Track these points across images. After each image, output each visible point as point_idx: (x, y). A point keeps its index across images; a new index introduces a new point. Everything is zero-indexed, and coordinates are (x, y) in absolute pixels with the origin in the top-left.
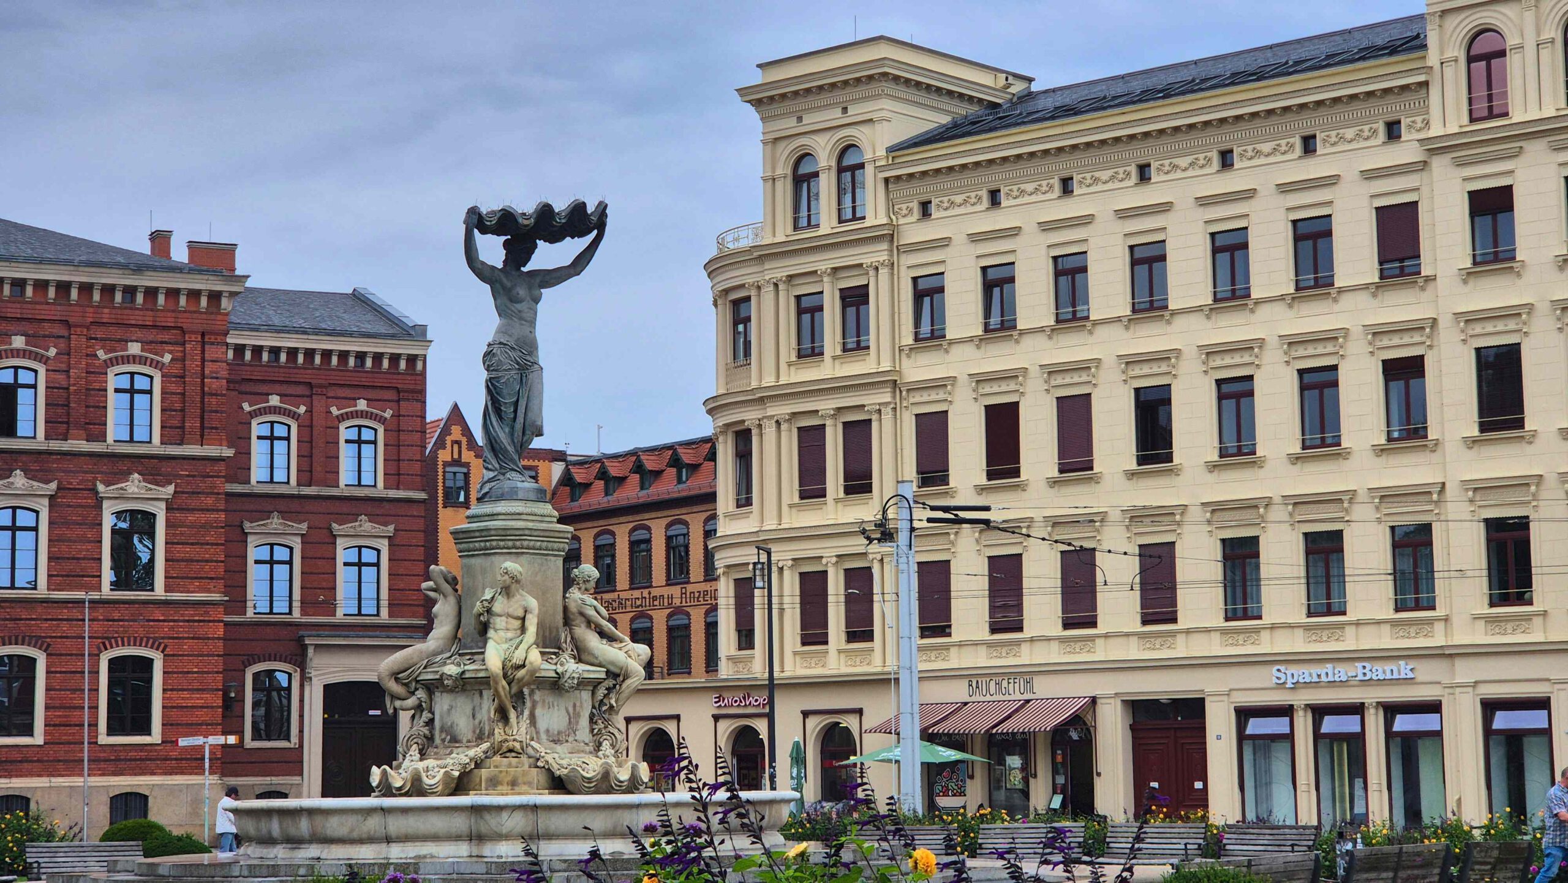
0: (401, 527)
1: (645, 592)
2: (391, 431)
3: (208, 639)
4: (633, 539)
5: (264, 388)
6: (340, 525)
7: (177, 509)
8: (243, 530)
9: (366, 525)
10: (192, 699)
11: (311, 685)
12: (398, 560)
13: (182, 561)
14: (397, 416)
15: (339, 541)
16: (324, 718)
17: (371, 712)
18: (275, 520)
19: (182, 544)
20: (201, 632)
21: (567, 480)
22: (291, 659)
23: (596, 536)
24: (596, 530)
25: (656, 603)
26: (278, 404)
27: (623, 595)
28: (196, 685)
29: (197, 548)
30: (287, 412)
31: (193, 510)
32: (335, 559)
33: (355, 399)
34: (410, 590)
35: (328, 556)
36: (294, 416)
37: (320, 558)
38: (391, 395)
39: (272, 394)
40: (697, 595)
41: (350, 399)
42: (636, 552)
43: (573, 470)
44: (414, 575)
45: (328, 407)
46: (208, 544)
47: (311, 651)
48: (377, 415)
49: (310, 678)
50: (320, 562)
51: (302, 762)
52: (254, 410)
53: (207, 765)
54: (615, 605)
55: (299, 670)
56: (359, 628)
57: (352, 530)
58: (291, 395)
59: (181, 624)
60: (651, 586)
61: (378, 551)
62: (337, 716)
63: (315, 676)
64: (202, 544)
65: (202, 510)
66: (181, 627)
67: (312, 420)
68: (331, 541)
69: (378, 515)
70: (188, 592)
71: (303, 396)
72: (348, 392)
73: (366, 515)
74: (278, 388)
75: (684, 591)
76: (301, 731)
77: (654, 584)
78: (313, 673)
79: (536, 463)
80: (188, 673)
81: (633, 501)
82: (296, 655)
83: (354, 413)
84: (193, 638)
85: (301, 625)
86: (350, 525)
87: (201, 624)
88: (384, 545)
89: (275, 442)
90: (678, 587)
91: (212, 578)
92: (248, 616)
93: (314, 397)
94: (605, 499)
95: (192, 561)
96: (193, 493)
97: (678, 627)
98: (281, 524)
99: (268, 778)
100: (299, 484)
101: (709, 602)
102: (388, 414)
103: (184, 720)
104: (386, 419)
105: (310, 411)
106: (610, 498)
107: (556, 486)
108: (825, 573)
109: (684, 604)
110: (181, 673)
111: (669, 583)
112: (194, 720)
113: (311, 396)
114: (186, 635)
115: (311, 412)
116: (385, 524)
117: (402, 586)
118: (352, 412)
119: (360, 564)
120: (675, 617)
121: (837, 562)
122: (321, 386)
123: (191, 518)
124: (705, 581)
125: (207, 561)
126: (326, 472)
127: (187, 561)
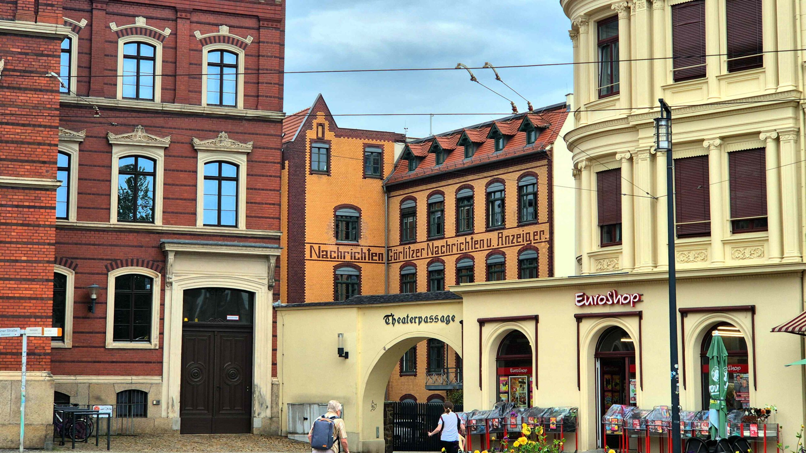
0: (259, 144)
1: (469, 238)
2: (251, 56)
3: (39, 226)
4: (459, 196)
5: (131, 10)
6: (201, 140)
7: (8, 88)
8: (108, 141)
9: (225, 142)
10: (20, 289)
11: (171, 290)
12: (256, 175)
13: (13, 142)
14: (258, 42)
15: (200, 155)
16: (183, 322)
17: (229, 317)
18: (140, 133)
19: (13, 124)
20: (32, 219)
21: (407, 155)
22: (153, 265)
23: (429, 196)
24: (429, 192)
25: (477, 246)
26: (144, 25)
27: (450, 242)
28: (24, 274)
29: (29, 129)
30: (153, 33)
31: (26, 89)
32: (196, 172)
33: (218, 25)
34: (266, 204)
35: (191, 169)
36: (159, 37)
37: (181, 171)
38: (252, 23)
39: (138, 16)
40: (511, 238)
41: (213, 25)
42: (461, 207)
43: (411, 147)
44: (271, 190)
45: (192, 30)
46: (40, 126)
47: (171, 257)
48: (238, 40)
49: (171, 284)
50: (182, 175)
51: (162, 363)
52: (121, 30)
53: (24, 359)
54: (444, 249)
55: (160, 275)
56: (218, 238)
57: (213, 145)
58: (157, 18)
59: (8, 209)
60: (473, 233)
61: (237, 166)
62: (196, 320)
63: (176, 281)
64: (34, 126)
65: (35, 90)
66: (9, 212)
67: (176, 42)
68: (193, 155)
69: (237, 133)
70: (18, 175)
71: (168, 20)
72: (211, 19)
73: (225, 132)
74: (143, 10)
75: (500, 235)
76: (162, 333)
77: (476, 231)
78: (174, 279)
79: (382, 142)
80: (17, 261)
81: (460, 167)
82: (158, 261)
83: (217, 39)
84: (22, 225)
85: (162, 233)
86: (210, 141)
87: (32, 210)
88: (242, 161)
89: (141, 61)
90: (496, 233)
91: (44, 162)
92: (111, 223)
93: (179, 21)
94: (437, 167)
95: (23, 143)
96: (25, 71)
97: (495, 264)
98: (145, 137)
99: (129, 378)
100: (163, 101)
101: (522, 243)
102: (249, 40)
103: (11, 311)
104: (247, 44)
105: (174, 34)
106: (440, 166)
107: (398, 161)
108: (705, 158)
109: (500, 246)
110: (8, 261)
111: (489, 229)
112: (21, 311)
113: (176, 20)
114: (15, 221)
115: (176, 34)
116: (245, 142)
117: (258, 200)
118: (214, 37)
119: (220, 179)
120: (493, 257)
121: (720, 145)
122: (185, 11)
123: (22, 97)
124: (518, 226)
125: (39, 144)
126: (189, 91)
127: (17, 142)
